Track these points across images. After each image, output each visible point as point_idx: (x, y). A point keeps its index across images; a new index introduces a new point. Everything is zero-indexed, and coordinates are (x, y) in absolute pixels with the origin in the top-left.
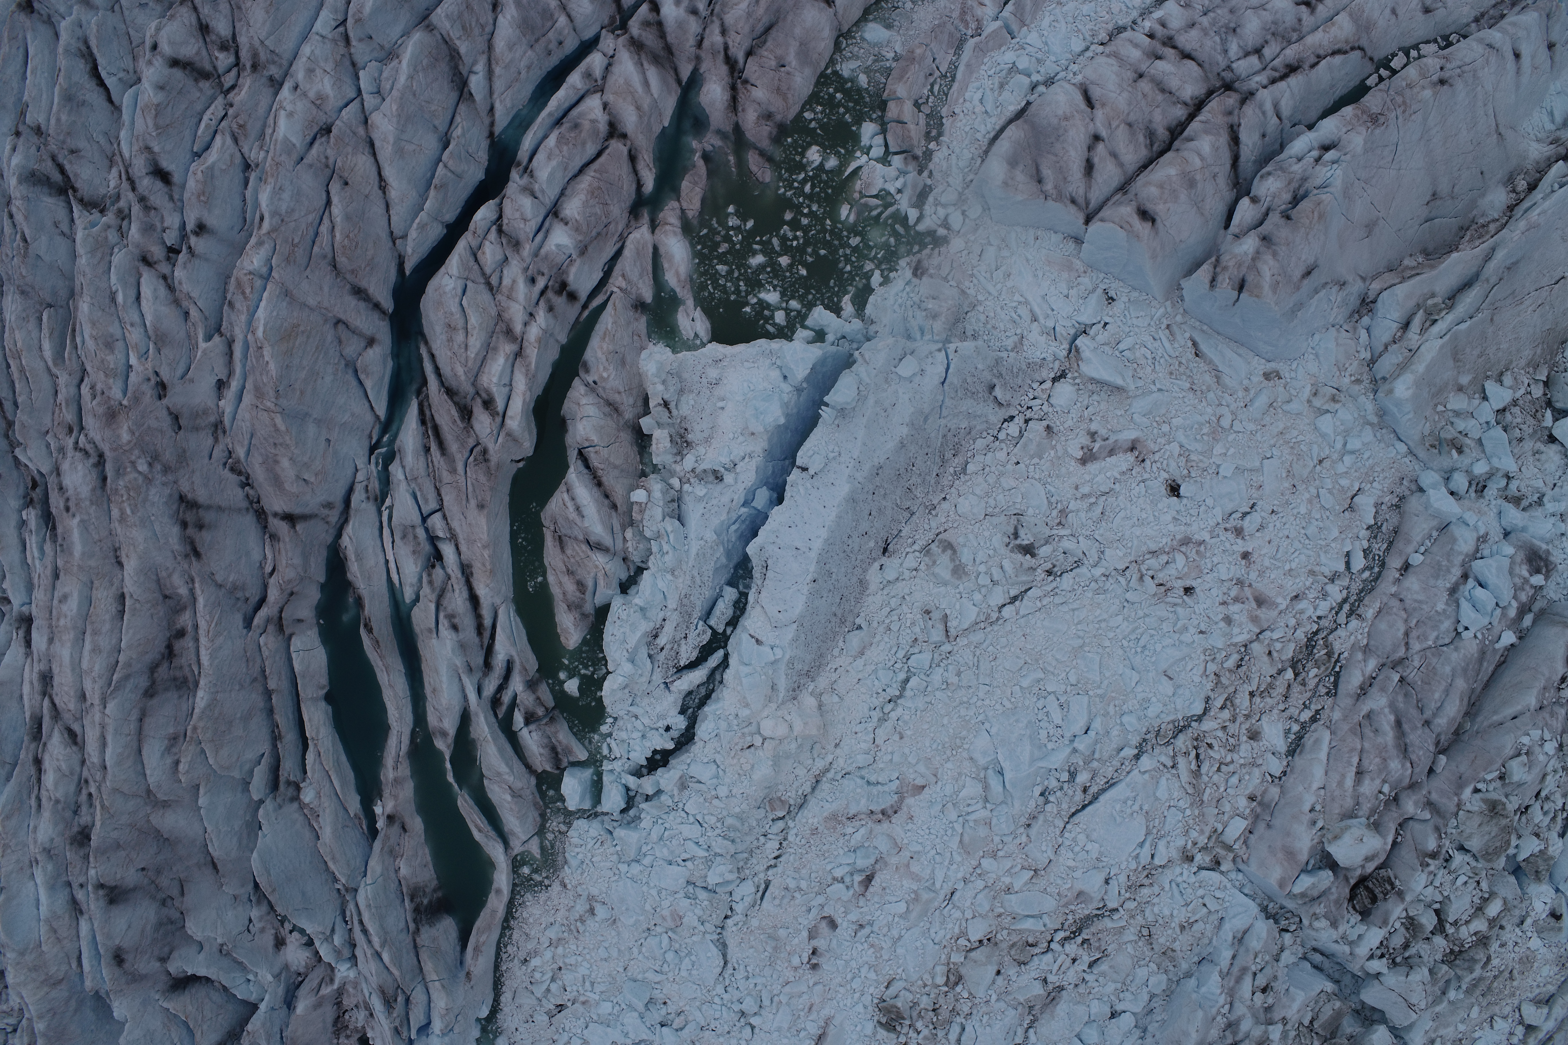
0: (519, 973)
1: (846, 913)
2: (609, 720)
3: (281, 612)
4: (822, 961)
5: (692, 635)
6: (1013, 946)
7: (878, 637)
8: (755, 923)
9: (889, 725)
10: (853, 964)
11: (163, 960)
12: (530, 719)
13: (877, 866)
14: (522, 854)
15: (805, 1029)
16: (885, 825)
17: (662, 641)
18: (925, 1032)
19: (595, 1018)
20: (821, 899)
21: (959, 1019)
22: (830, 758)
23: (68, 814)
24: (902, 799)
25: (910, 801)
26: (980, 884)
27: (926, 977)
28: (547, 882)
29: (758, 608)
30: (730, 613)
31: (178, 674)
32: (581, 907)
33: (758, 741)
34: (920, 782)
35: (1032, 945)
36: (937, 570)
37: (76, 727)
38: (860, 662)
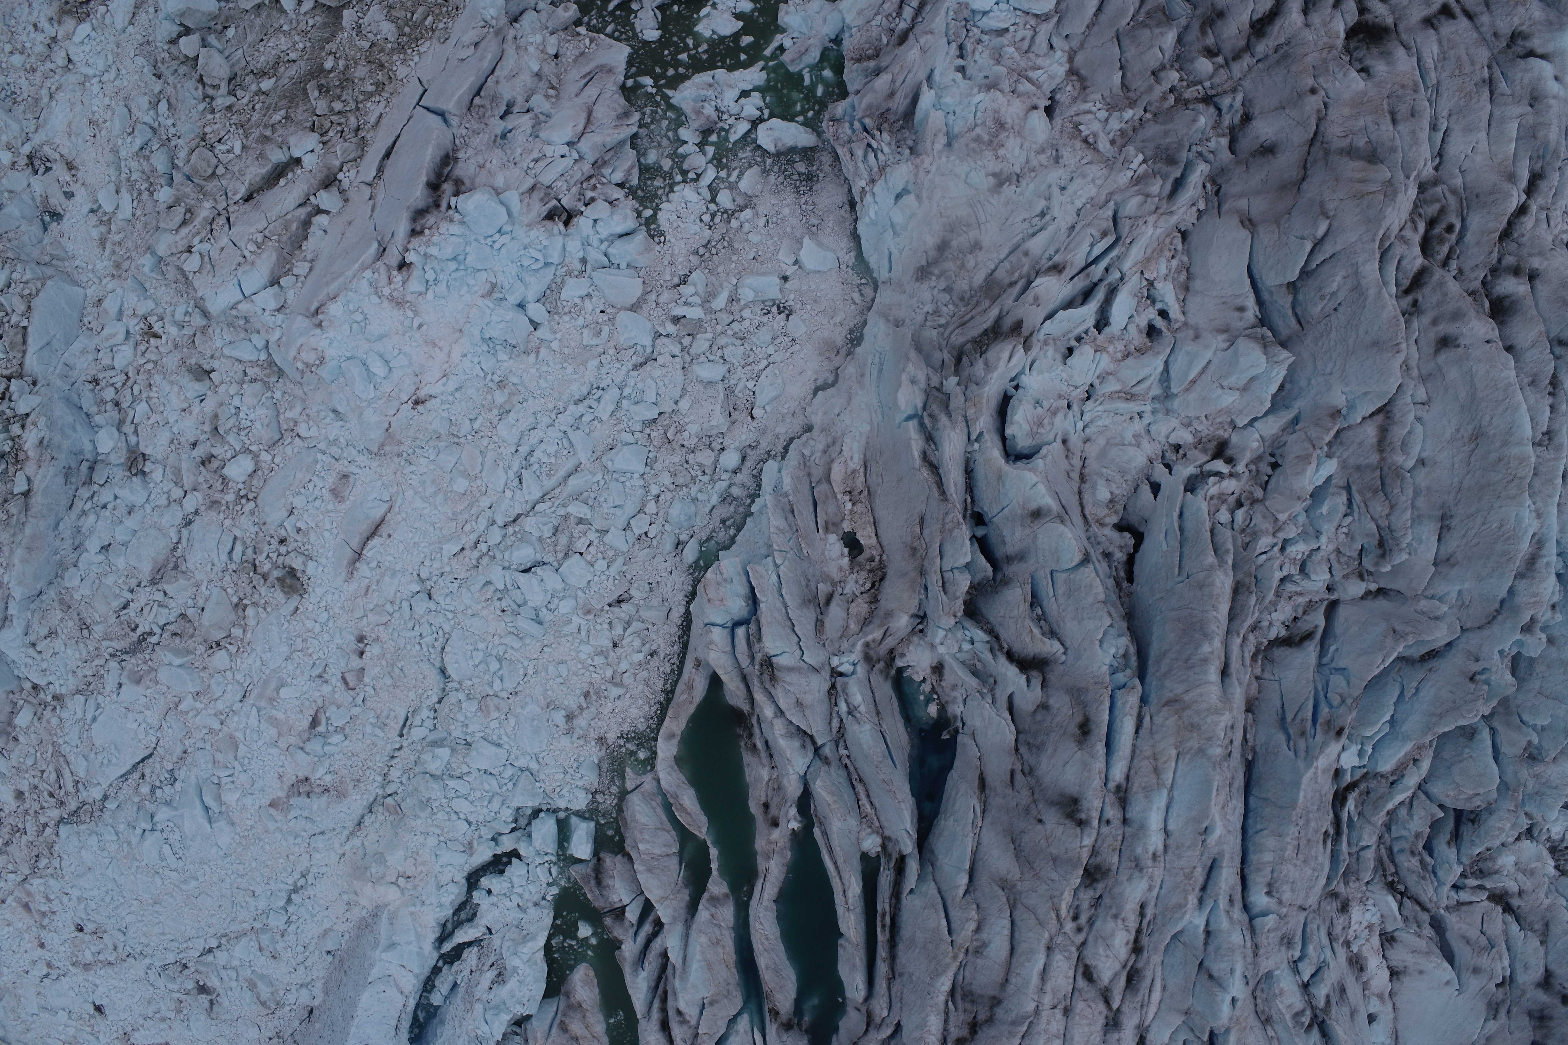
0: (661, 641)
1: (334, 692)
2: (549, 898)
3: (867, 1031)
4: (354, 646)
5: (466, 973)
6: (192, 636)
7: (313, 942)
8: (412, 695)
9: (300, 868)
10: (326, 637)
11: (1044, 706)
12: (619, 913)
13: (306, 735)
14: (644, 773)
15: (372, 570)
16: (301, 776)
17: (491, 975)
18: (262, 557)
19: (580, 593)
20: (355, 711)
21: (234, 567)
22: (347, 847)
23: (1107, 900)
24: (288, 797)
25: (282, 794)
26: (220, 705)
27: (263, 615)
28: (621, 742)
29: (406, 992)
30: (437, 983)
31: (968, 1006)
32: (581, 722)
33: (401, 881)
34: (272, 811)
35: (176, 634)
36: (269, 990)
37: (1081, 983)
38: (327, 925)
